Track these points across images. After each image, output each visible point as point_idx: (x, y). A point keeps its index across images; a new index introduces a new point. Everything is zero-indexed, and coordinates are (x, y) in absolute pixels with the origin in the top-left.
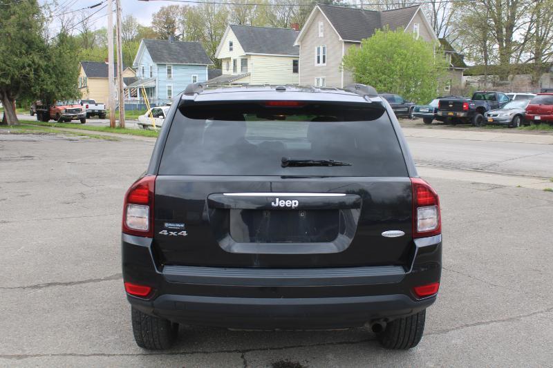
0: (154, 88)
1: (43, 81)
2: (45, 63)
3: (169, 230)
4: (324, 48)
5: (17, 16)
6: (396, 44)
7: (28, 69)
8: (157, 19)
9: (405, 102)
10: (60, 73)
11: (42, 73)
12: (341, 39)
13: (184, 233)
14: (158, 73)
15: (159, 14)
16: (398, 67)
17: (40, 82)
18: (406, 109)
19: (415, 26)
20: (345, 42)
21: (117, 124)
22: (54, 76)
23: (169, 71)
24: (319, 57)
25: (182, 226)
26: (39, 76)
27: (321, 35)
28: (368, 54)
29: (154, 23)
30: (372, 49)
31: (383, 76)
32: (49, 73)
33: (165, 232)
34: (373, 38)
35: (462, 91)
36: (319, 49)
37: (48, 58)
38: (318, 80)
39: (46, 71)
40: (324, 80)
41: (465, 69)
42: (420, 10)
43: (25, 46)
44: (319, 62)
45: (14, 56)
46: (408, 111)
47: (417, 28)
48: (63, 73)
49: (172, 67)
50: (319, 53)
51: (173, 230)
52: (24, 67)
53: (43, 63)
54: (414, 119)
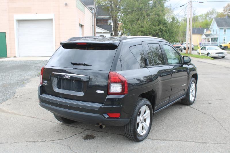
0: (217, 38)
1: (164, 35)
2: (165, 29)
5: (155, 12)
7: (158, 31)
8: (225, 9)
10: (171, 32)
11: (164, 33)
14: (220, 32)
15: (226, 7)
17: (163, 36)
21: (189, 53)
22: (168, 33)
23: (225, 31)
26: (163, 34)
29: (224, 11)
32: (167, 32)
37: (167, 27)
39: (166, 32)
43: (158, 23)
45: (153, 26)
48: (172, 33)
49: (226, 29)
52: (157, 31)
53: (164, 29)
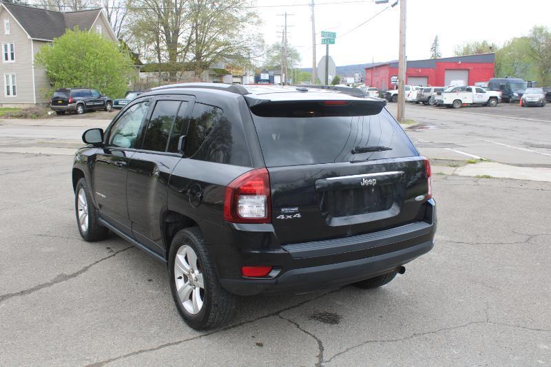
3: (285, 214)
4: (12, 45)
6: (87, 44)
9: (100, 96)
12: (29, 37)
13: (299, 216)
16: (92, 64)
18: (102, 103)
19: (98, 28)
20: (34, 40)
24: (6, 55)
25: (296, 209)
27: (7, 32)
28: (62, 52)
30: (64, 47)
31: (78, 73)
33: (283, 217)
34: (64, 37)
35: (145, 85)
36: (6, 46)
38: (7, 76)
40: (13, 76)
41: (141, 66)
42: (101, 13)
44: (7, 59)
46: (103, 105)
47: (99, 29)
50: (6, 50)
51: (289, 214)
54: (110, 111)
